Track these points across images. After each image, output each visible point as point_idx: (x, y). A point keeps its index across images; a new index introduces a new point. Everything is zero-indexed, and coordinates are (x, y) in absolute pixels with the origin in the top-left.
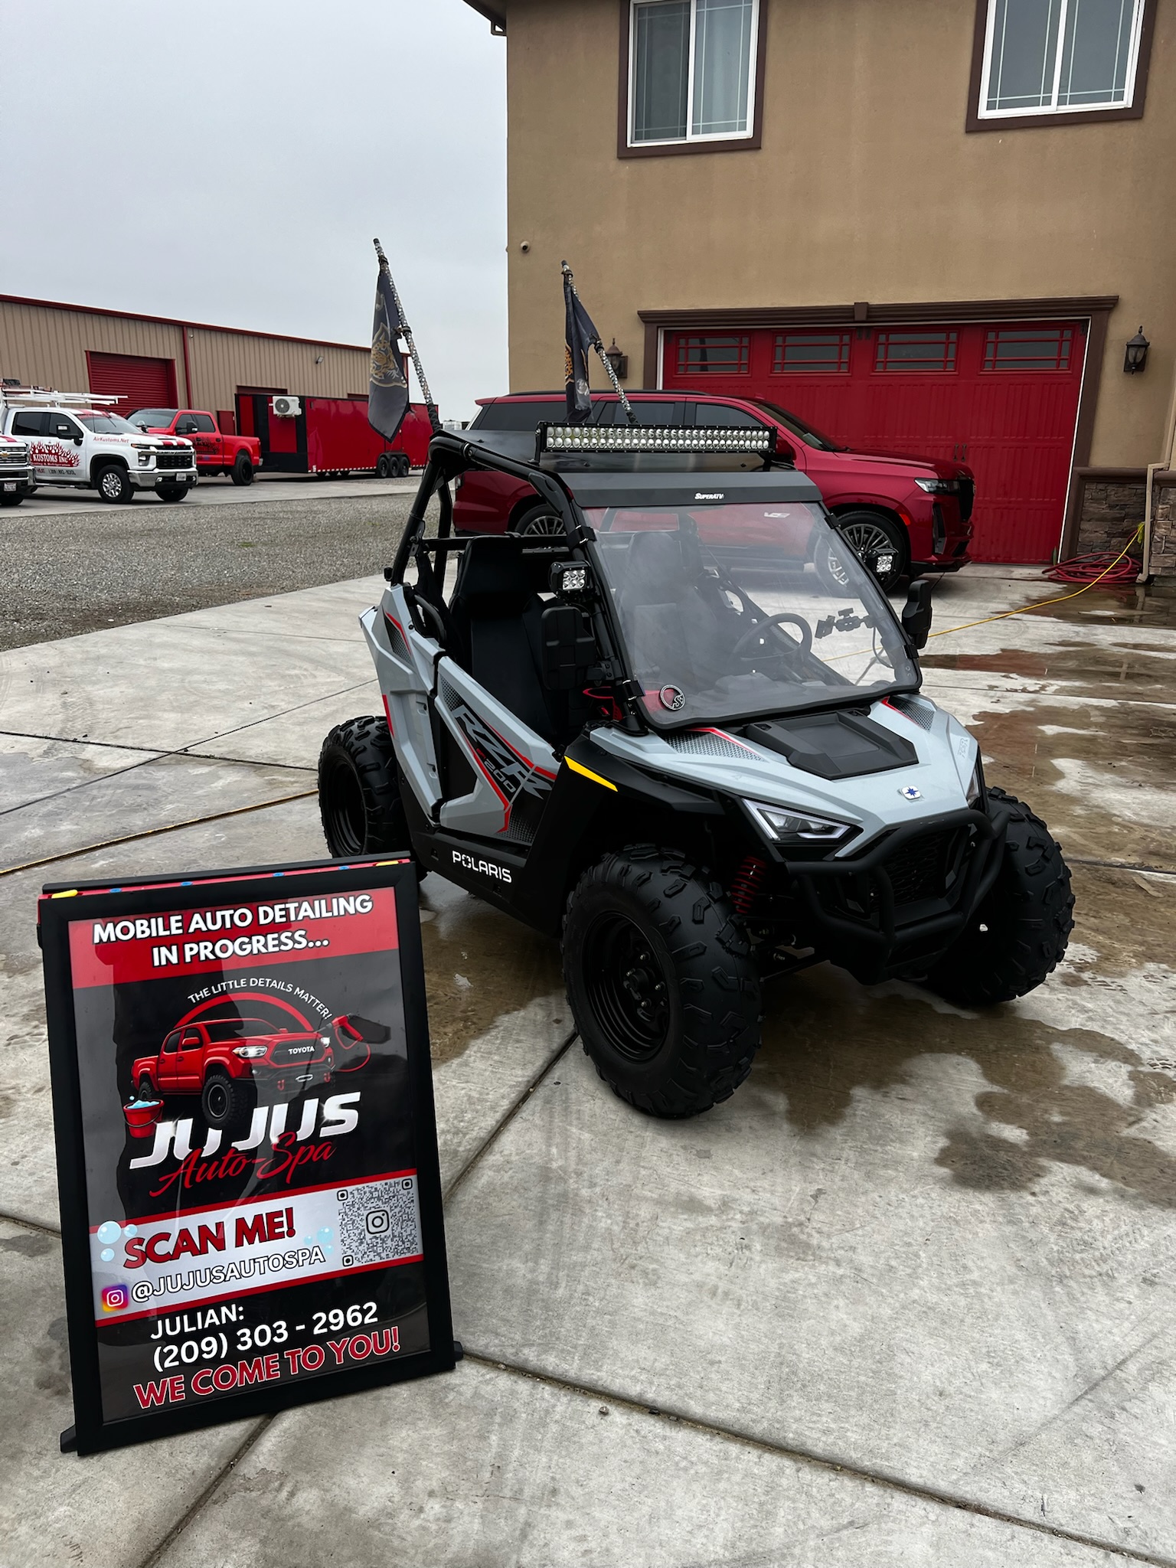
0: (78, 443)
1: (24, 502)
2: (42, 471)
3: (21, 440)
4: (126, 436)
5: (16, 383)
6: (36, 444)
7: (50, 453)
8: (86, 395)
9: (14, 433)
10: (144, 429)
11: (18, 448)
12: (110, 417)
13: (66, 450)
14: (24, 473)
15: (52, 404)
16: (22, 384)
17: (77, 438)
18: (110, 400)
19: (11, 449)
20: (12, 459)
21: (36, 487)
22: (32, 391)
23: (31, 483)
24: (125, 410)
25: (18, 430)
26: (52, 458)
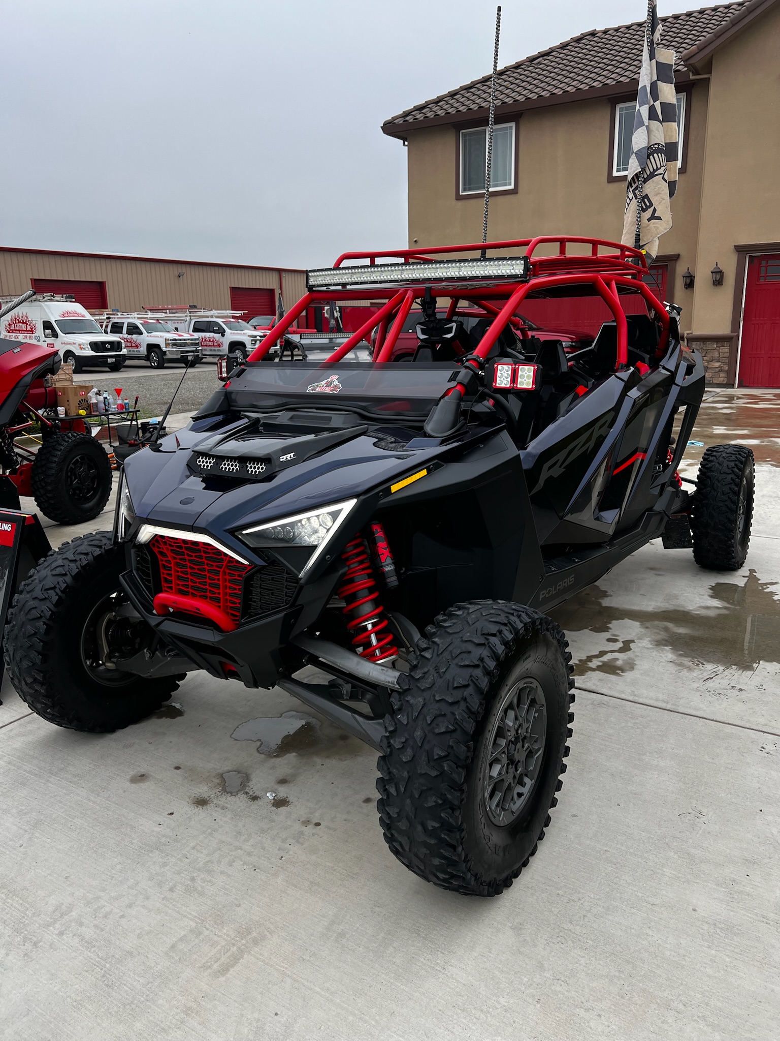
0: (223, 335)
1: (197, 365)
2: (206, 350)
3: (196, 335)
4: (246, 331)
5: (195, 307)
6: (203, 337)
7: (210, 341)
8: (228, 312)
9: (193, 331)
10: (255, 328)
11: (195, 339)
12: (239, 322)
13: (217, 339)
14: (197, 351)
15: (212, 317)
16: (198, 307)
17: (223, 333)
18: (238, 313)
19: (192, 340)
20: (192, 345)
21: (202, 358)
22: (202, 311)
23: (200, 356)
24: (246, 318)
25: (196, 330)
26: (211, 344)
